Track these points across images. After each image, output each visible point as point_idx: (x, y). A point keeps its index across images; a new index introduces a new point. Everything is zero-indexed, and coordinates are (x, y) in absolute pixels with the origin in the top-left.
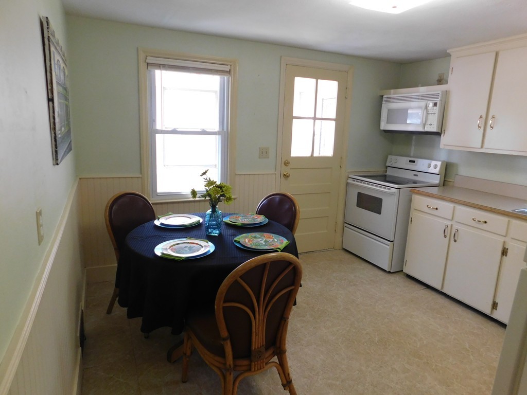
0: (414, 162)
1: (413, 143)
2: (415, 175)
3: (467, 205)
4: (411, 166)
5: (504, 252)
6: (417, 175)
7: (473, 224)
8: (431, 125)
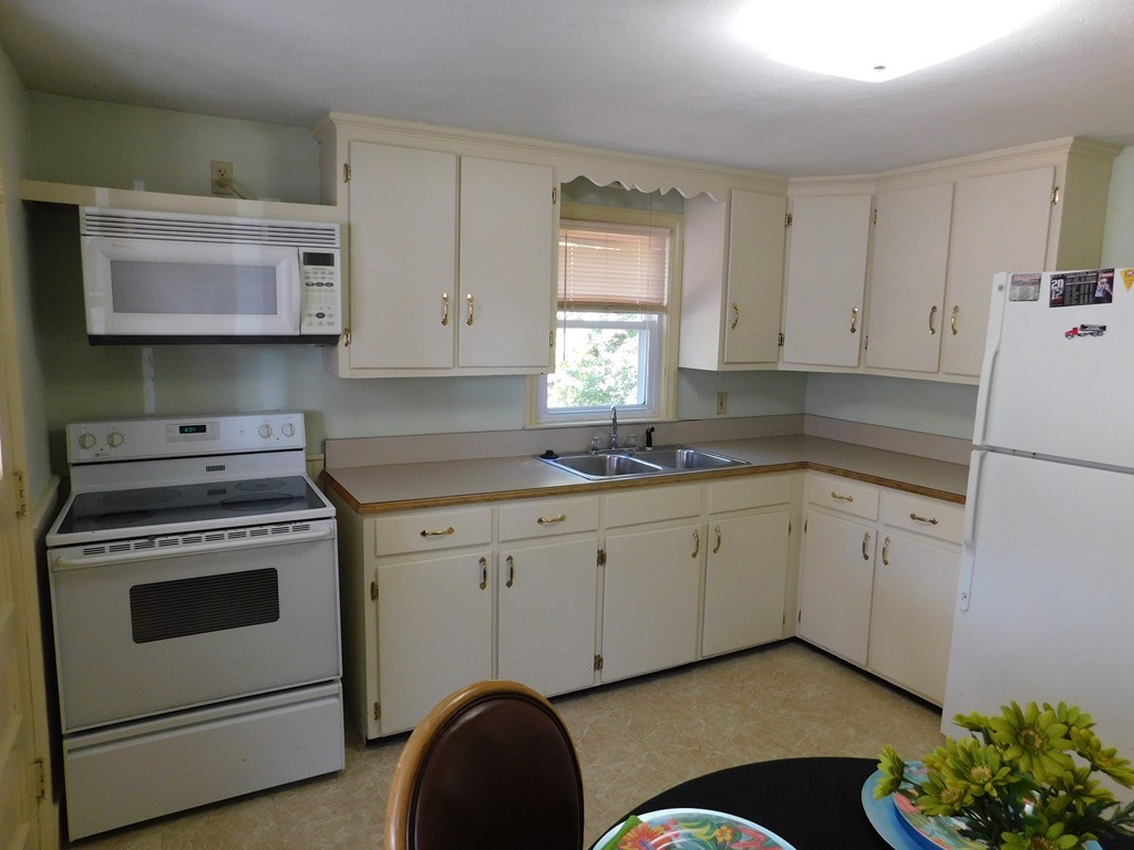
0: (202, 429)
1: (148, 370)
2: (210, 469)
3: (524, 497)
4: (195, 444)
5: (602, 559)
6: (221, 468)
7: (541, 530)
8: (320, 315)
